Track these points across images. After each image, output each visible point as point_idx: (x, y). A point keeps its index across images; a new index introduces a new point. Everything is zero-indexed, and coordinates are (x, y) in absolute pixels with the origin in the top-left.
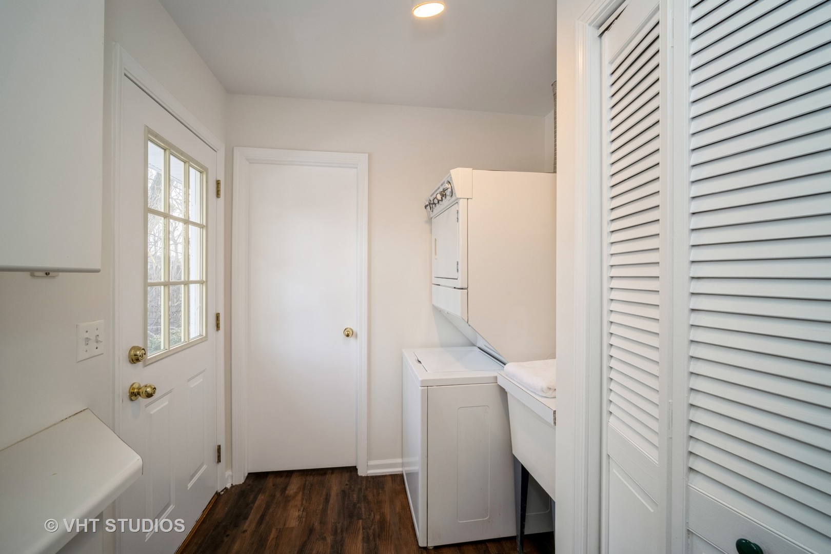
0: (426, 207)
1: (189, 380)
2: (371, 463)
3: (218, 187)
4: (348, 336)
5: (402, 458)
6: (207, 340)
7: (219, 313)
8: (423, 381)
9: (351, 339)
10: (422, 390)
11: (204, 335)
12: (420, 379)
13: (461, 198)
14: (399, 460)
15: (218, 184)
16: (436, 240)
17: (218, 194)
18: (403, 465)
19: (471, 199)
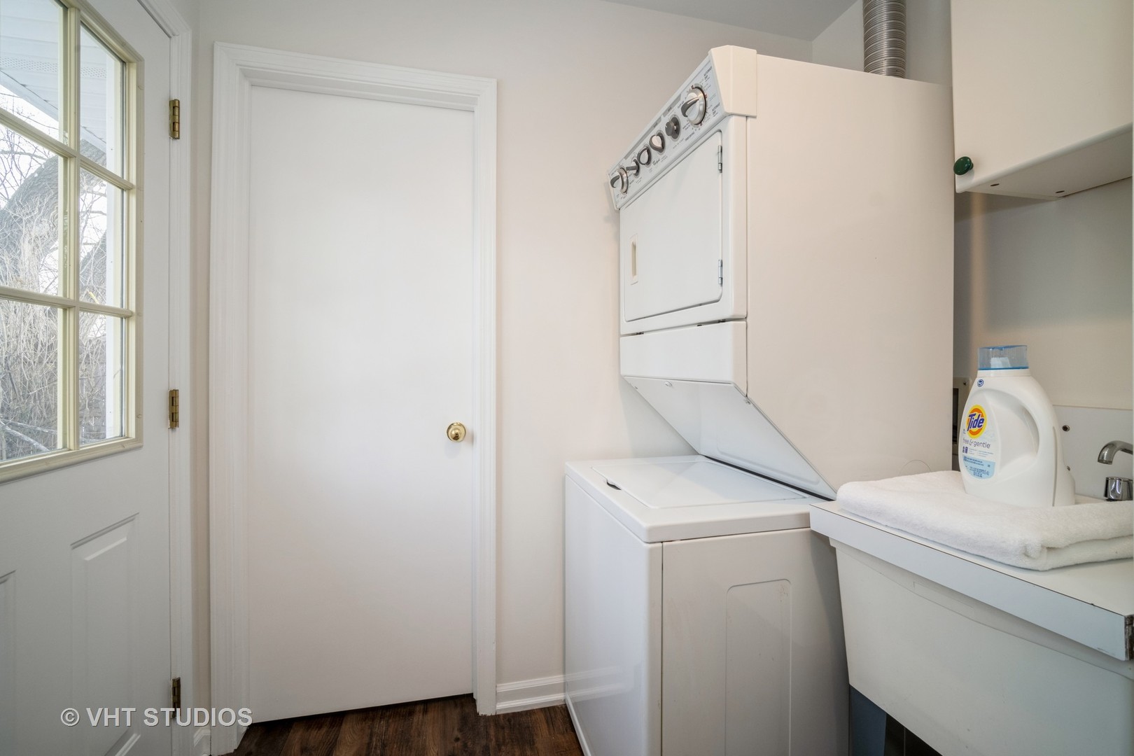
0: (613, 182)
1: (76, 545)
2: (505, 687)
3: (174, 114)
4: (456, 438)
5: (564, 672)
6: (140, 447)
7: (176, 391)
8: (651, 531)
9: (462, 445)
10: (651, 550)
11: (132, 434)
12: (645, 524)
13: (732, 115)
14: (557, 679)
15: (174, 107)
16: (634, 247)
17: (174, 130)
18: (565, 687)
19: (755, 117)
